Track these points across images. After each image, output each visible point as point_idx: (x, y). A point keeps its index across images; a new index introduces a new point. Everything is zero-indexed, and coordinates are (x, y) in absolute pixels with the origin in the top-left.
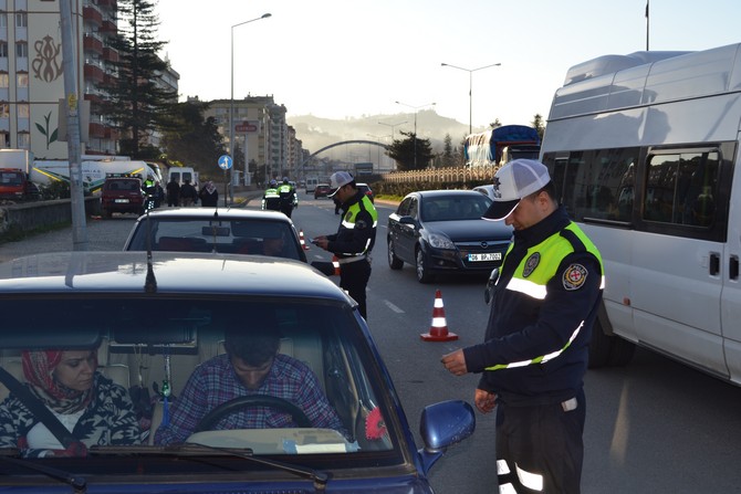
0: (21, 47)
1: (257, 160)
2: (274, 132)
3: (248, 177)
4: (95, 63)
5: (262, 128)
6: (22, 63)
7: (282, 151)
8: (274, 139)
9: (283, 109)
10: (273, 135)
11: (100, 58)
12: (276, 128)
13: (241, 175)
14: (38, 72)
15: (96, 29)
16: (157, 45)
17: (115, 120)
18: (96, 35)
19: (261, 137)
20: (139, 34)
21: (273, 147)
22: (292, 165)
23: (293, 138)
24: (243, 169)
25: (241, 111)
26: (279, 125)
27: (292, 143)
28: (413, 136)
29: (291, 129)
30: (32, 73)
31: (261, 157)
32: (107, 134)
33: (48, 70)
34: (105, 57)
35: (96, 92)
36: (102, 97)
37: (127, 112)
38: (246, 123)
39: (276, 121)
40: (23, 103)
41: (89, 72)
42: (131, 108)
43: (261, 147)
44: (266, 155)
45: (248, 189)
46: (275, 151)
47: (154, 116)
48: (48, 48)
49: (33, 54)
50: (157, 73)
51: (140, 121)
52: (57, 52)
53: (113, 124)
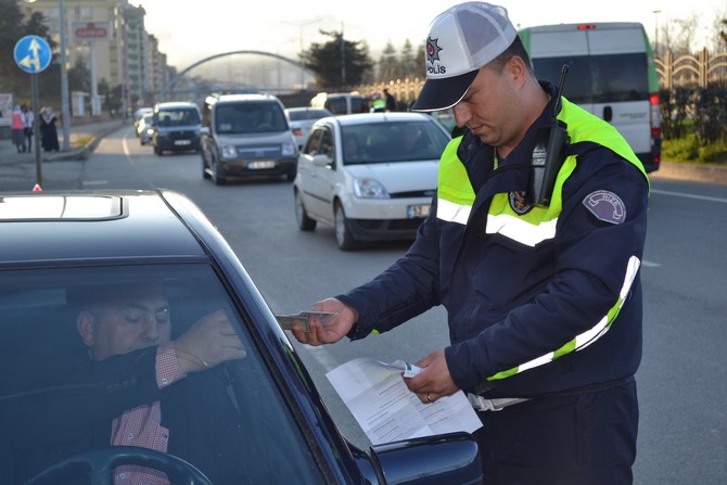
1: (109, 79)
2: (130, 41)
3: (97, 102)
5: (115, 35)
7: (142, 67)
8: (130, 51)
9: (141, 12)
10: (130, 46)
12: (133, 36)
13: (87, 100)
19: (113, 48)
21: (130, 61)
22: (156, 86)
23: (155, 49)
24: (89, 90)
25: (84, 12)
26: (137, 31)
27: (155, 57)
28: (339, 37)
29: (153, 39)
31: (114, 74)
38: (91, 26)
39: (133, 27)
43: (114, 61)
44: (120, 72)
45: (97, 120)
46: (133, 67)
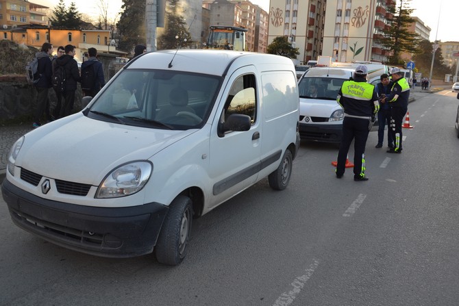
0: (348, 12)
3: (455, 78)
4: (381, 20)
6: (347, 19)
11: (385, 17)
13: (451, 77)
14: (354, 23)
15: (384, 4)
16: (411, 11)
17: (386, 46)
18: (384, 7)
20: (403, 5)
30: (351, 24)
32: (383, 53)
33: (358, 22)
34: (387, 17)
35: (380, 33)
36: (381, 35)
37: (392, 43)
40: (346, 37)
41: (377, 24)
42: (395, 41)
47: (405, 45)
48: (360, 12)
49: (352, 15)
50: (409, 24)
51: (397, 47)
52: (363, 14)
53: (385, 48)
